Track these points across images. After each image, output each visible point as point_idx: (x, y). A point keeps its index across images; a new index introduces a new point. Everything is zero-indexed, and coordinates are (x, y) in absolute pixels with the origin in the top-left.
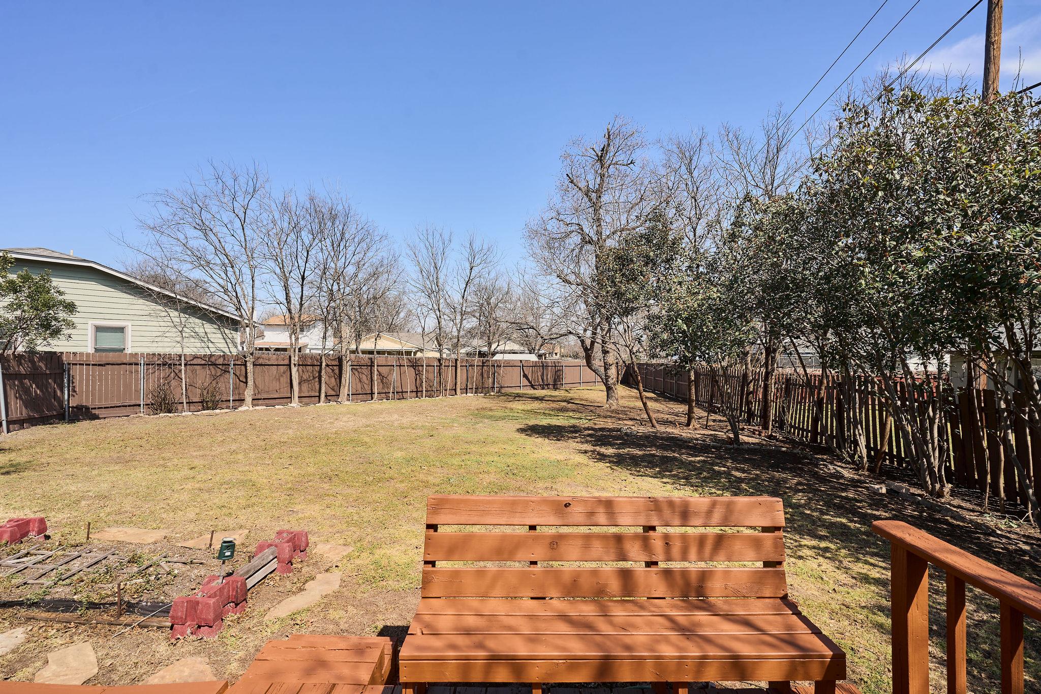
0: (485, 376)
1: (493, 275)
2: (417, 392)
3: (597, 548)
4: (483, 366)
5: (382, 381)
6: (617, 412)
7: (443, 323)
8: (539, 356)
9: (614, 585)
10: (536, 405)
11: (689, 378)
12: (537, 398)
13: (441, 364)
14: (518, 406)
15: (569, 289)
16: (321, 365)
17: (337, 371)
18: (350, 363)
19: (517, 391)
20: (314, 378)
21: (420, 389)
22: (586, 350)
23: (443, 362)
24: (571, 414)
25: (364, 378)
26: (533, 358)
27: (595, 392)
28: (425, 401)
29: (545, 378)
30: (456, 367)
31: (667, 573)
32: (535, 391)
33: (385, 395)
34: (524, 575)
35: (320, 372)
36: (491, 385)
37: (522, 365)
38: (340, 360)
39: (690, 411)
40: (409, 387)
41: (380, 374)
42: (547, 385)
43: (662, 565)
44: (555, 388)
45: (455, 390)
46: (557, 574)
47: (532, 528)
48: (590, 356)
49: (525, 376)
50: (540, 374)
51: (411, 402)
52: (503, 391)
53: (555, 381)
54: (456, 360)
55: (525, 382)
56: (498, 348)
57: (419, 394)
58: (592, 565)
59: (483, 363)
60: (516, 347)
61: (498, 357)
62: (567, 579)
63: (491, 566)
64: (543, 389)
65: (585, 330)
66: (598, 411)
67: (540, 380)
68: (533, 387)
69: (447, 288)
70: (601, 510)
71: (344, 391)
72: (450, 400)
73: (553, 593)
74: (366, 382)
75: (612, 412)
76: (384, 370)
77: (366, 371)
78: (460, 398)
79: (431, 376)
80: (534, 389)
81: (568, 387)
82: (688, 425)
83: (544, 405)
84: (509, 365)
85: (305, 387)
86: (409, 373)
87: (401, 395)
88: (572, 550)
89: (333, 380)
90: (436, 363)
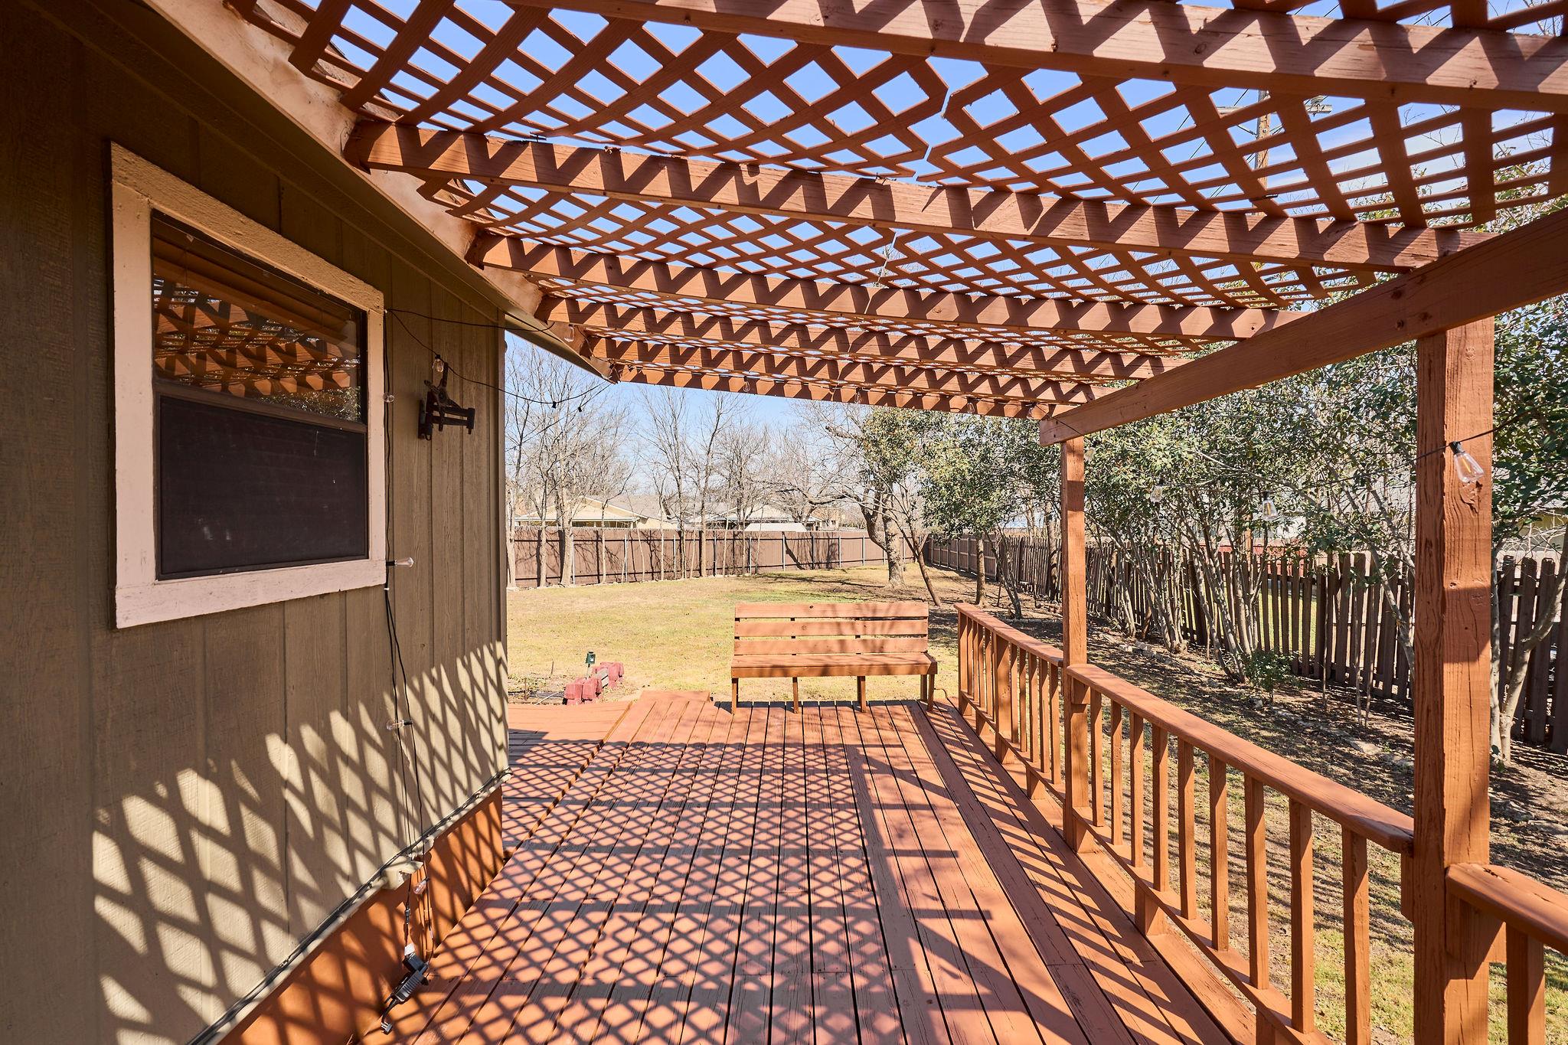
0: (737, 552)
1: (746, 423)
2: (653, 573)
3: (827, 630)
4: (734, 539)
5: (610, 560)
6: (900, 592)
7: (683, 485)
8: (808, 525)
9: (836, 647)
10: (803, 586)
11: (978, 549)
12: (804, 580)
13: (682, 538)
14: (780, 587)
15: (840, 443)
16: (539, 541)
17: (557, 548)
18: (572, 538)
19: (779, 571)
20: (531, 556)
21: (657, 570)
22: (868, 517)
23: (684, 535)
24: (844, 595)
25: (589, 556)
26: (800, 528)
27: (880, 572)
28: (664, 584)
29: (815, 555)
30: (700, 541)
31: (865, 641)
32: (803, 572)
33: (616, 577)
34: (788, 643)
35: (538, 549)
36: (745, 564)
37: (785, 538)
38: (561, 534)
39: (979, 587)
40: (645, 567)
41: (608, 551)
42: (818, 564)
43: (862, 637)
44: (829, 566)
45: (700, 570)
46: (805, 642)
47: (793, 619)
48: (873, 525)
49: (789, 552)
50: (808, 549)
51: (646, 584)
52: (761, 571)
53: (828, 558)
54: (701, 533)
55: (789, 560)
56: (753, 516)
57: (655, 575)
58: (824, 638)
59: (735, 535)
60: (777, 514)
61: (752, 528)
62: (811, 645)
63: (771, 639)
64: (813, 568)
65: (867, 491)
66: (878, 591)
67: (809, 557)
68: (799, 566)
69: (689, 441)
70: (829, 609)
71: (567, 572)
72: (695, 581)
73: (803, 651)
74: (592, 561)
75: (894, 592)
76: (613, 546)
77: (591, 547)
78: (706, 579)
79: (670, 554)
80: (801, 568)
81: (845, 566)
82: (977, 602)
83: (813, 586)
84: (768, 538)
85: (521, 566)
86: (643, 548)
87: (634, 576)
88: (813, 630)
89: (553, 558)
90: (676, 537)
